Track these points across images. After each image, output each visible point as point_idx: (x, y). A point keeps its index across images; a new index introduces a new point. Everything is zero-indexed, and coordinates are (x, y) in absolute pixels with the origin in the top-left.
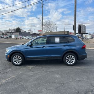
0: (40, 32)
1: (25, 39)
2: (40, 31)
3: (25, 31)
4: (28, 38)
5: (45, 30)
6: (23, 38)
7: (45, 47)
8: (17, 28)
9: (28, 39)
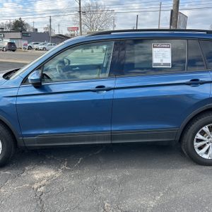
0: (73, 33)
1: (37, 49)
2: (73, 29)
3: (36, 30)
4: (43, 46)
5: (86, 27)
6: (30, 48)
7: (109, 90)
8: (17, 21)
9: (44, 49)
